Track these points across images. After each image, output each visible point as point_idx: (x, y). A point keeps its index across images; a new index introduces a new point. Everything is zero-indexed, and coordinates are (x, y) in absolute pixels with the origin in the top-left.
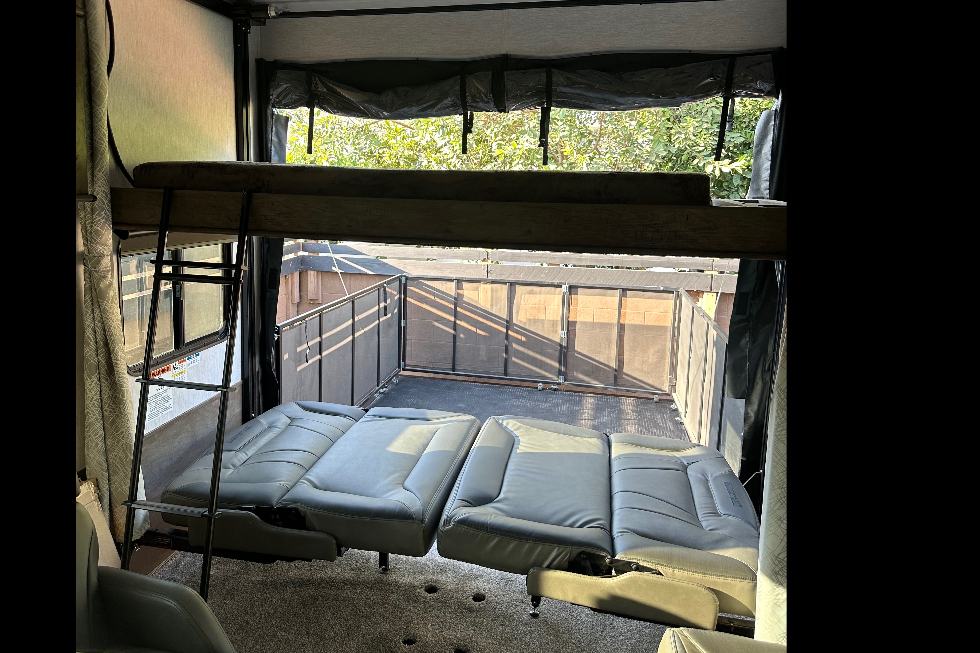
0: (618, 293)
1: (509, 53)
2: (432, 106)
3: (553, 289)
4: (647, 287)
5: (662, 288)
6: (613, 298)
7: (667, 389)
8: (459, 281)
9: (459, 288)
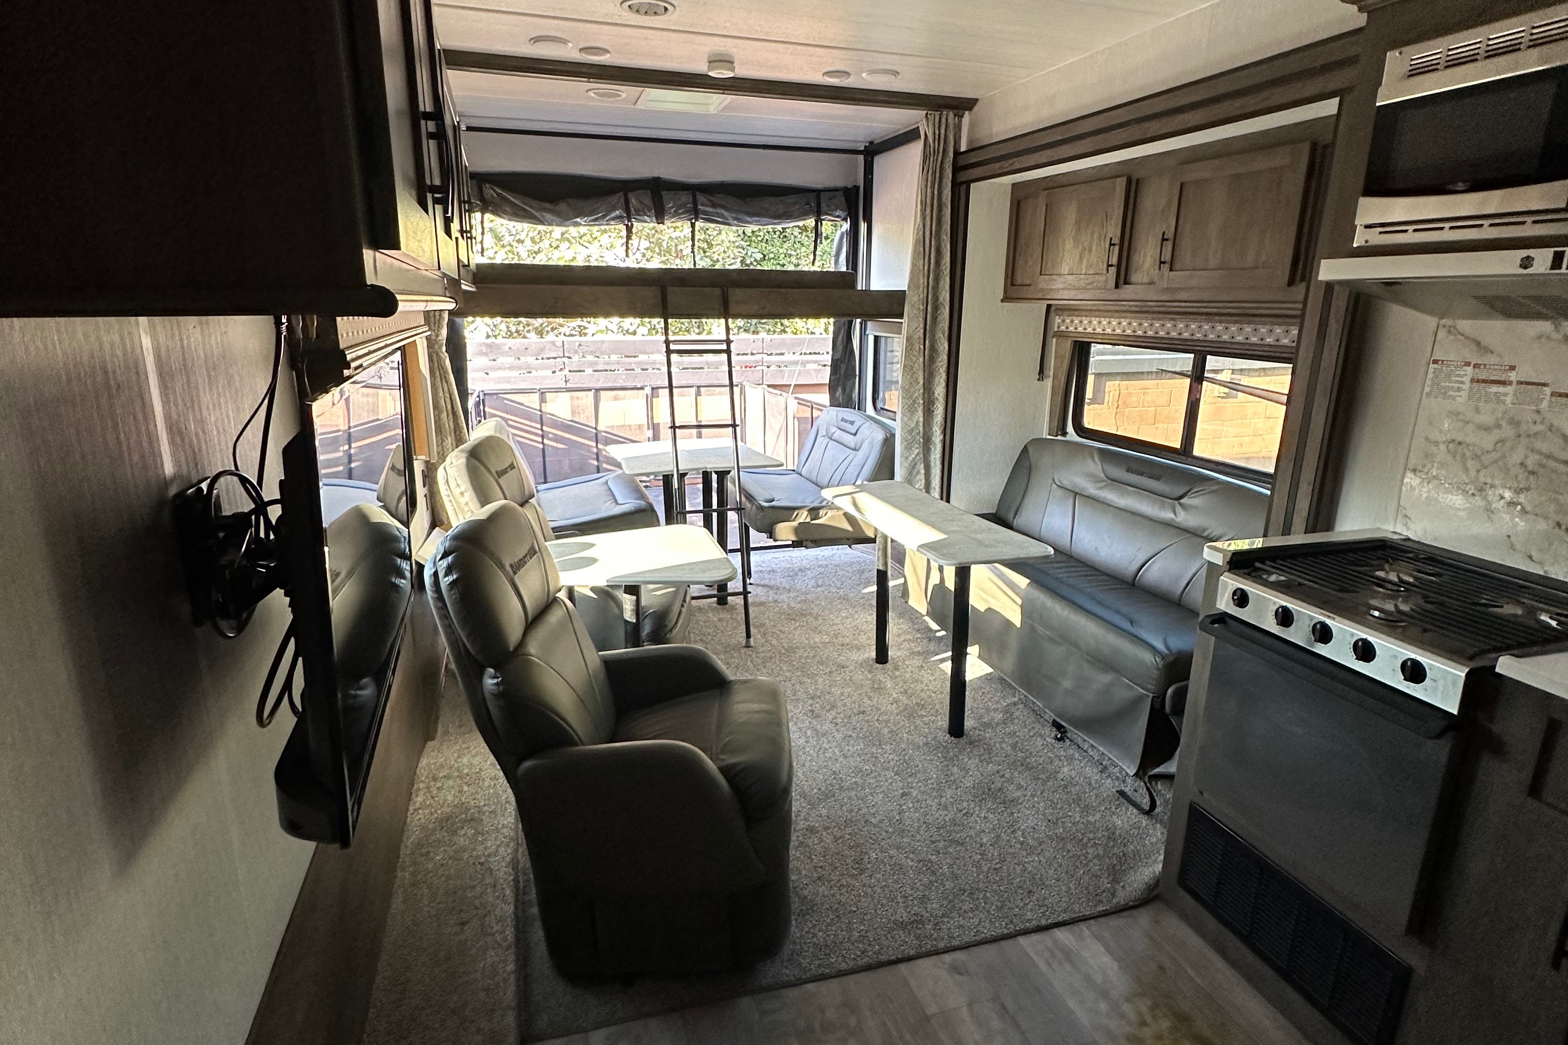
0: (694, 390)
1: (661, 176)
3: (636, 391)
4: (717, 382)
8: (542, 393)
9: (543, 400)
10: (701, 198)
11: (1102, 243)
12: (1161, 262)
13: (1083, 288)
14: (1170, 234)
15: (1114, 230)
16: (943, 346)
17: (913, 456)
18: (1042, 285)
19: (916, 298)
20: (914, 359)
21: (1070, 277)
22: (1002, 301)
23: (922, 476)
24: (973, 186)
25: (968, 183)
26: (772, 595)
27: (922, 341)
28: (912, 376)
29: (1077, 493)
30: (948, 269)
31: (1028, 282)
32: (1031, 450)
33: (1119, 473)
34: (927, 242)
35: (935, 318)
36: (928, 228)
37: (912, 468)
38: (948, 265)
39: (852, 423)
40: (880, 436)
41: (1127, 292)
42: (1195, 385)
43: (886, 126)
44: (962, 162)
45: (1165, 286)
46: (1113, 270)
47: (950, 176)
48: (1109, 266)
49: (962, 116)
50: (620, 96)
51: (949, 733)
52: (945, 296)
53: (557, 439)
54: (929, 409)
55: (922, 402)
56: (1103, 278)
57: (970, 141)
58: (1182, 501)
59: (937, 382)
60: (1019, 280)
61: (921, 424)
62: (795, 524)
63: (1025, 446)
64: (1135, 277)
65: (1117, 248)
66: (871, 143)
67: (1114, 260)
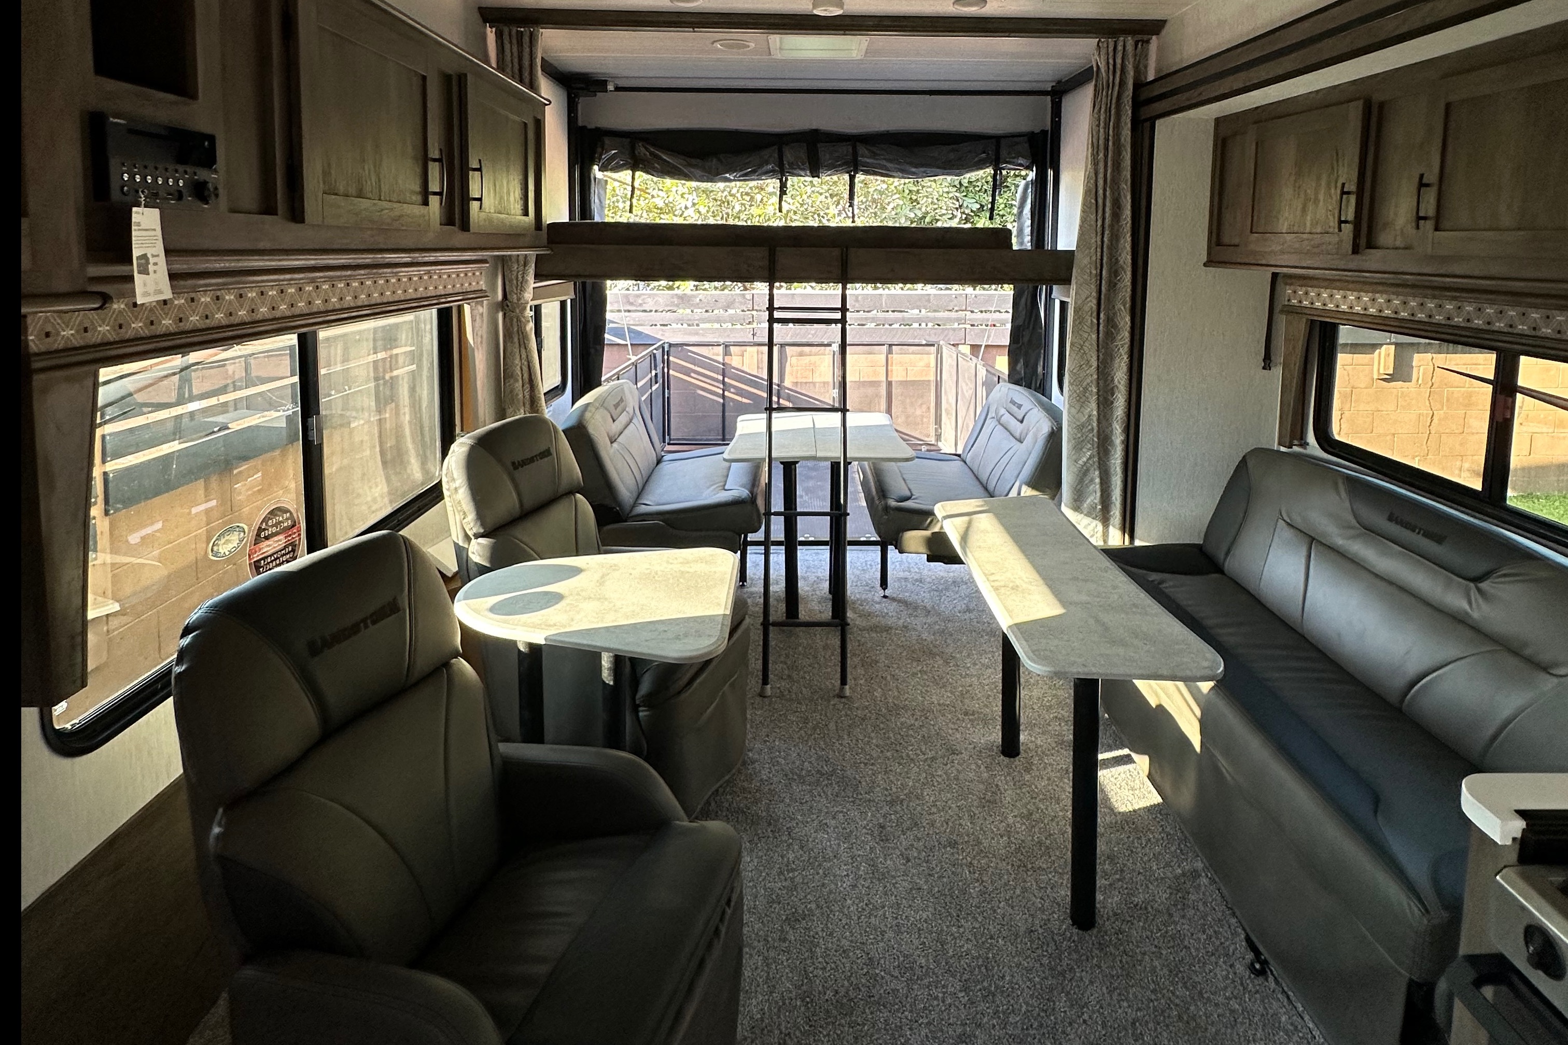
0: (885, 348)
1: (821, 128)
2: (753, 172)
3: (823, 348)
4: (911, 341)
5: (924, 342)
6: (880, 355)
7: (932, 440)
8: (726, 346)
9: (727, 353)
10: (862, 149)
11: (1333, 191)
12: (1419, 218)
13: (1308, 252)
14: (1432, 177)
15: (1348, 174)
16: (1125, 321)
17: (1085, 459)
18: (1252, 247)
19: (1086, 261)
20: (1086, 335)
21: (1289, 237)
22: (1205, 265)
23: (1096, 486)
24: (1159, 123)
25: (1152, 121)
26: (905, 619)
27: (1095, 314)
28: (1082, 357)
29: (1313, 539)
30: (1129, 225)
31: (1236, 241)
32: (1251, 463)
33: (1379, 520)
34: (1101, 192)
35: (1112, 285)
36: (1101, 175)
37: (1082, 475)
38: (1129, 219)
39: (1020, 406)
40: (1045, 427)
41: (1372, 259)
42: (1501, 398)
43: (1074, 61)
44: (1145, 94)
45: (1429, 251)
46: (1348, 229)
47: (1130, 112)
48: (1341, 222)
49: (1148, 42)
50: (749, 46)
51: (1072, 918)
52: (1126, 258)
53: (740, 392)
54: (1106, 399)
55: (1095, 390)
56: (1335, 239)
57: (1158, 70)
58: (1484, 585)
59: (1116, 366)
60: (1226, 239)
61: (1095, 419)
62: (927, 533)
63: (1244, 457)
64: (1385, 238)
65: (1353, 199)
66: (1059, 82)
67: (1350, 215)
